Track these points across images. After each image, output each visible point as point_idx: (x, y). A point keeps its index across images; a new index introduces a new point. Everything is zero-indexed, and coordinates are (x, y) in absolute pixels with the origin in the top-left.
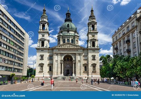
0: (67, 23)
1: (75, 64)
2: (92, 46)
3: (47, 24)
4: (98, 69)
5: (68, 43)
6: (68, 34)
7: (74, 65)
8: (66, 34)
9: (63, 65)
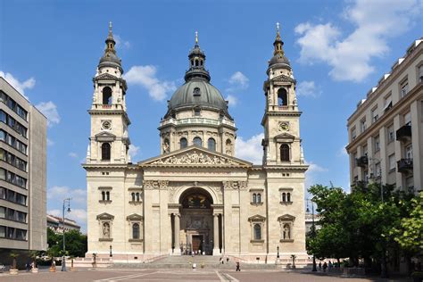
0: (193, 84)
1: (220, 217)
2: (279, 160)
3: (121, 87)
4: (300, 232)
5: (195, 150)
6: (197, 122)
7: (216, 219)
8: (189, 122)
9: (177, 220)
